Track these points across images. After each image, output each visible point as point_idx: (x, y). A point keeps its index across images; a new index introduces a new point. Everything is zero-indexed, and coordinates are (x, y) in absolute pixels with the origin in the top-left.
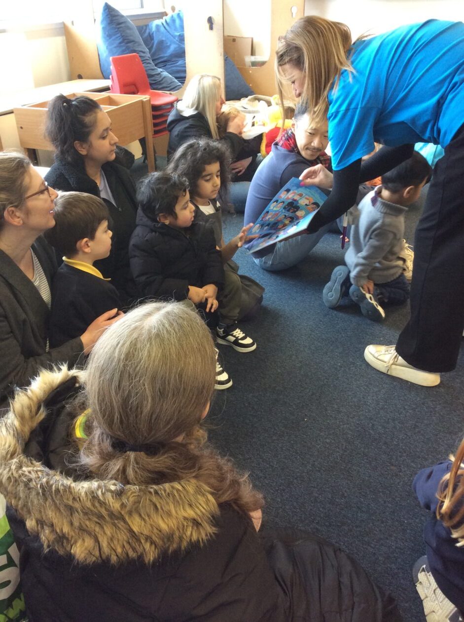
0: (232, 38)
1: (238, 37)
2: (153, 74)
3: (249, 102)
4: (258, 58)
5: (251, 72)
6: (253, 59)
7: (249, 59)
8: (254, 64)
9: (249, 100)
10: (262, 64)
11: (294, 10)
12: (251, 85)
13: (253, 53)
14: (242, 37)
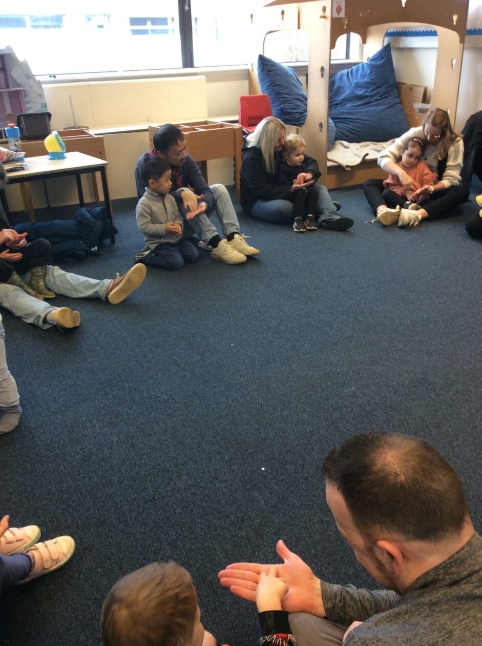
0: (410, 86)
2: (293, 112)
5: (416, 118)
6: (425, 106)
8: (421, 110)
11: (454, 63)
13: (425, 99)
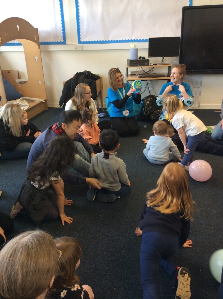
0: (8, 71)
1: (10, 71)
3: (20, 101)
4: (22, 80)
5: (20, 86)
6: (20, 80)
7: (18, 81)
8: (21, 83)
9: (21, 100)
10: (25, 82)
11: (37, 58)
12: (21, 92)
13: (19, 78)
14: (13, 71)
